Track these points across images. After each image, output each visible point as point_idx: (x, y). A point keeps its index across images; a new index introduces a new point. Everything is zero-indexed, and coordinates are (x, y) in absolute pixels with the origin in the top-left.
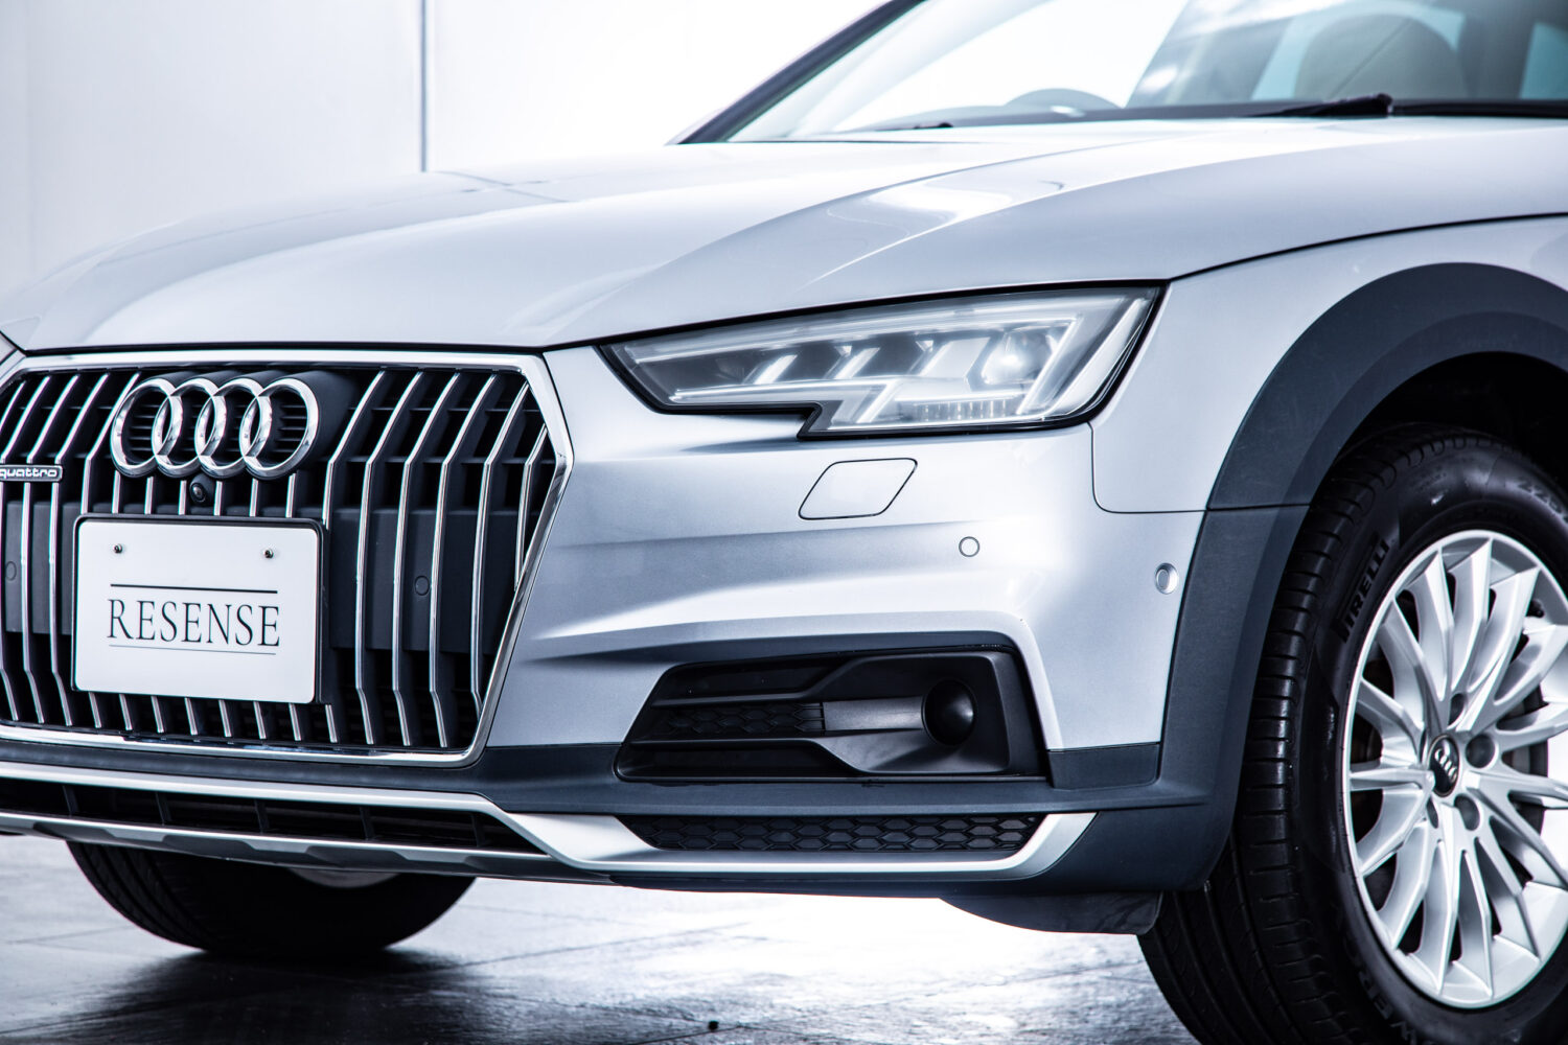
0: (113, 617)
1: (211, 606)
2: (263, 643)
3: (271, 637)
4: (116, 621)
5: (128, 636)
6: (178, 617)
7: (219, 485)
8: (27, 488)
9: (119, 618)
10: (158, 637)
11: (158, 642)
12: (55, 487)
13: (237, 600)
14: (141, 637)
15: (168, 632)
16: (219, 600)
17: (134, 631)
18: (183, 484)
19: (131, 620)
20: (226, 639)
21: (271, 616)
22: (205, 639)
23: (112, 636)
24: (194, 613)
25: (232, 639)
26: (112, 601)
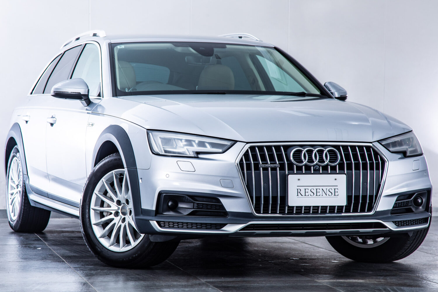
0: (298, 192)
1: (322, 189)
2: (335, 195)
3: (336, 194)
4: (299, 193)
5: (302, 195)
6: (315, 192)
7: (321, 167)
8: (270, 169)
9: (300, 192)
10: (310, 195)
11: (310, 196)
12: (278, 168)
13: (328, 188)
14: (305, 195)
15: (312, 194)
16: (324, 188)
17: (303, 194)
18: (312, 167)
19: (303, 192)
20: (326, 195)
21: (336, 190)
22: (321, 195)
23: (298, 195)
24: (318, 190)
25: (327, 195)
26: (298, 189)
